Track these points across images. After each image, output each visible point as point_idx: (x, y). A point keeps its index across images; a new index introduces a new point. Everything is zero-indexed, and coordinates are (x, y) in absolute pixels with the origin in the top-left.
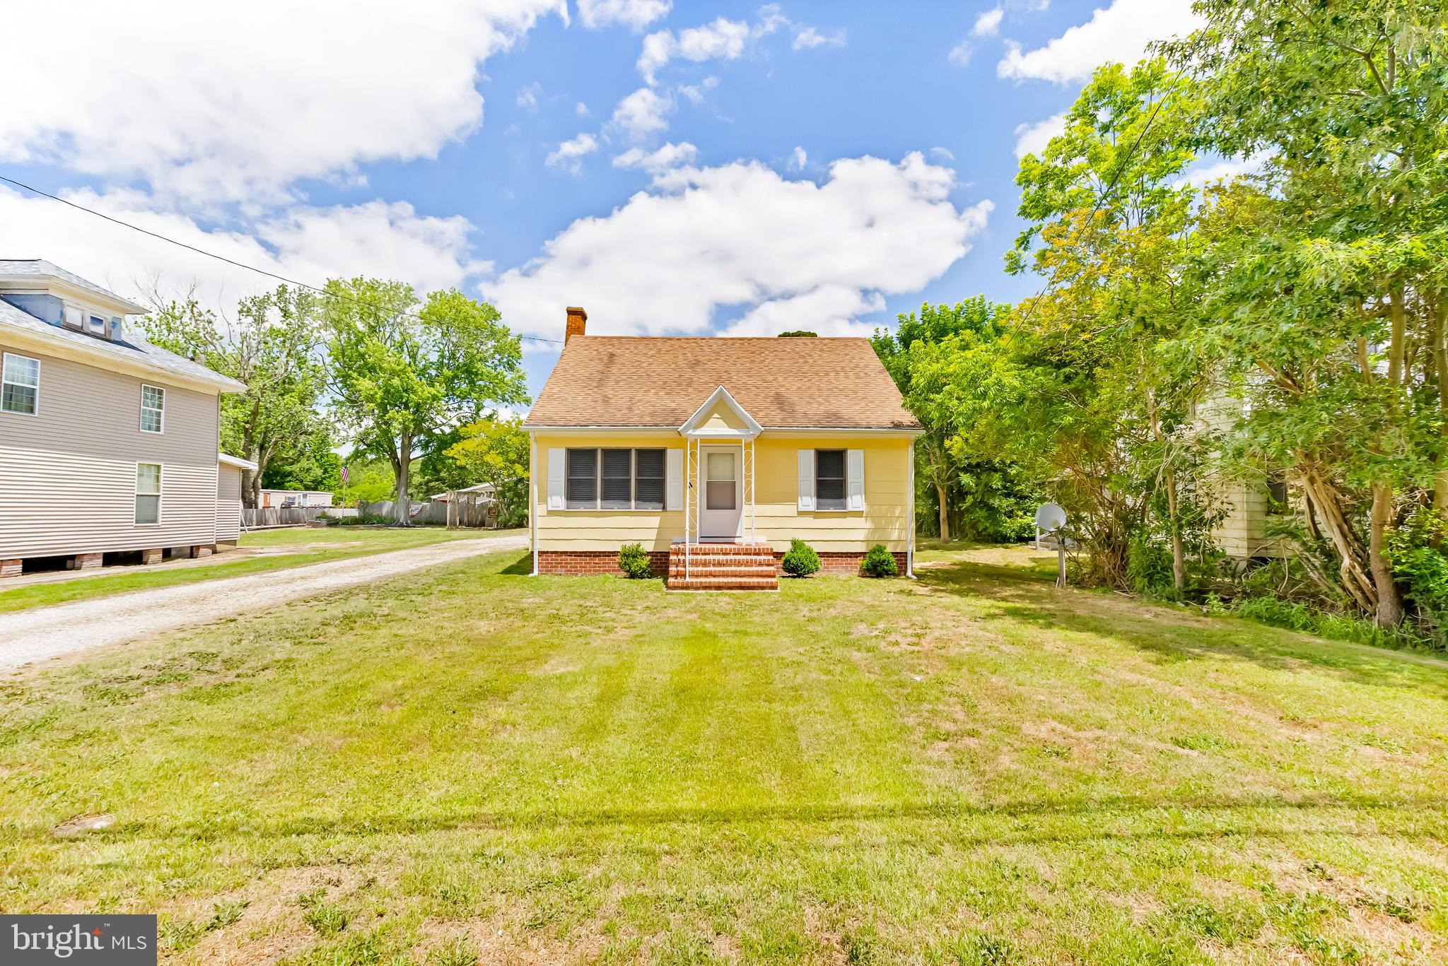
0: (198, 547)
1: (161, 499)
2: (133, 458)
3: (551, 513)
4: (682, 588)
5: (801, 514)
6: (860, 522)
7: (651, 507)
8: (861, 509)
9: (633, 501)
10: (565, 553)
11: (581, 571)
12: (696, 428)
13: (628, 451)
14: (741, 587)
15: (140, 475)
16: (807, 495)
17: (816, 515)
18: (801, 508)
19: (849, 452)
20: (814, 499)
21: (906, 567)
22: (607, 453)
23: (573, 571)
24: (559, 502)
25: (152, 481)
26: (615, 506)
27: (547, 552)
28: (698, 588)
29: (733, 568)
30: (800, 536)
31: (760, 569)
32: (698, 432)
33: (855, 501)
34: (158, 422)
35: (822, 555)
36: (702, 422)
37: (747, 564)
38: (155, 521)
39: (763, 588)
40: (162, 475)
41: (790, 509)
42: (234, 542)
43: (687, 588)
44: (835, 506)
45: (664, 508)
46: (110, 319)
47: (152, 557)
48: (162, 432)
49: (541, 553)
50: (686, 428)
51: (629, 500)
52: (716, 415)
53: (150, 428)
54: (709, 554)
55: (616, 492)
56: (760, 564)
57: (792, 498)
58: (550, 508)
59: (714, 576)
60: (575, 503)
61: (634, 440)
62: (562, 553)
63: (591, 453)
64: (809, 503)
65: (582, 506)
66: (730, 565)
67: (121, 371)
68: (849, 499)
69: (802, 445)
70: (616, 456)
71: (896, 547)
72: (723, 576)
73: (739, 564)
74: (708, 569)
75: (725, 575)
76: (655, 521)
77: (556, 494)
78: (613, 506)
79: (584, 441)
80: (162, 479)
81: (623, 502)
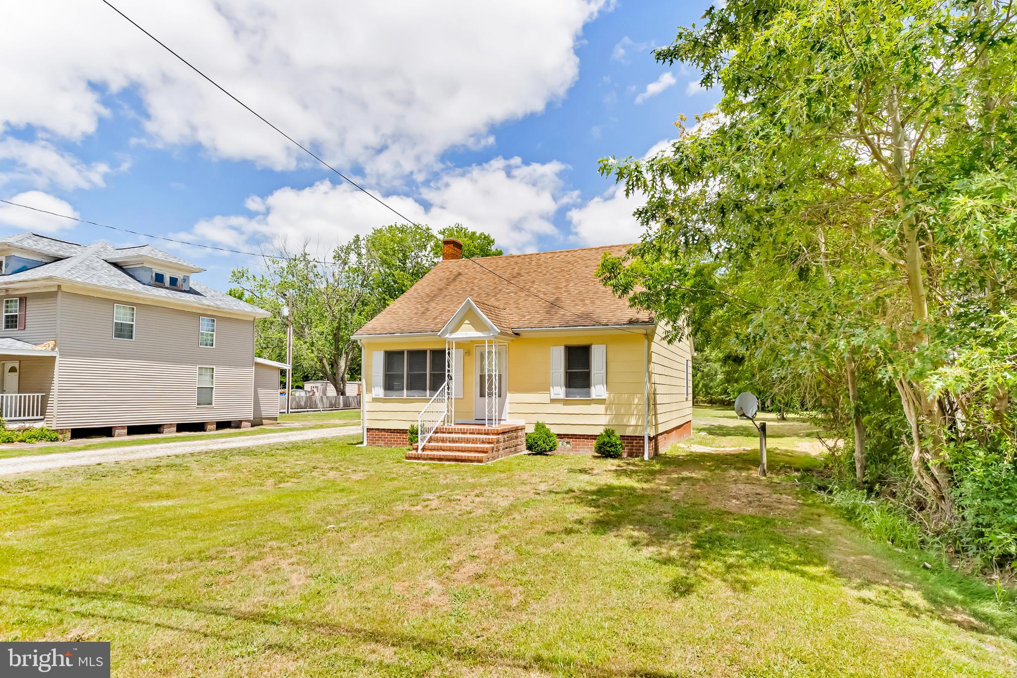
0: (241, 421)
1: (214, 390)
2: (195, 363)
3: (375, 400)
4: (415, 458)
5: (553, 401)
6: (601, 408)
8: (603, 397)
9: (428, 391)
10: (384, 430)
11: (394, 444)
12: (452, 332)
13: (425, 352)
14: (456, 460)
15: (200, 374)
16: (557, 385)
17: (565, 402)
18: (553, 397)
19: (593, 347)
20: (564, 388)
21: (644, 450)
22: (411, 353)
23: (389, 444)
24: (379, 391)
25: (208, 378)
26: (416, 394)
27: (373, 429)
28: (425, 459)
30: (542, 419)
31: (482, 446)
32: (454, 336)
33: (598, 390)
34: (212, 340)
35: (560, 436)
36: (456, 329)
37: (474, 441)
38: (211, 404)
39: (472, 461)
40: (214, 374)
41: (544, 397)
42: (276, 419)
43: (418, 458)
44: (580, 394)
46: (182, 277)
47: (209, 427)
48: (214, 347)
49: (369, 430)
50: (445, 332)
51: (425, 389)
52: (467, 322)
53: (206, 345)
54: (452, 433)
55: (416, 384)
56: (483, 442)
57: (545, 388)
58: (374, 396)
59: (444, 450)
60: (390, 393)
61: (427, 344)
62: (382, 429)
63: (400, 353)
64: (560, 391)
65: (394, 395)
66: (461, 442)
67: (186, 310)
68: (593, 388)
69: (554, 342)
70: (417, 356)
71: (635, 431)
72: (450, 450)
74: (445, 445)
75: (451, 450)
77: (377, 385)
78: (415, 394)
79: (397, 345)
80: (214, 377)
81: (422, 392)
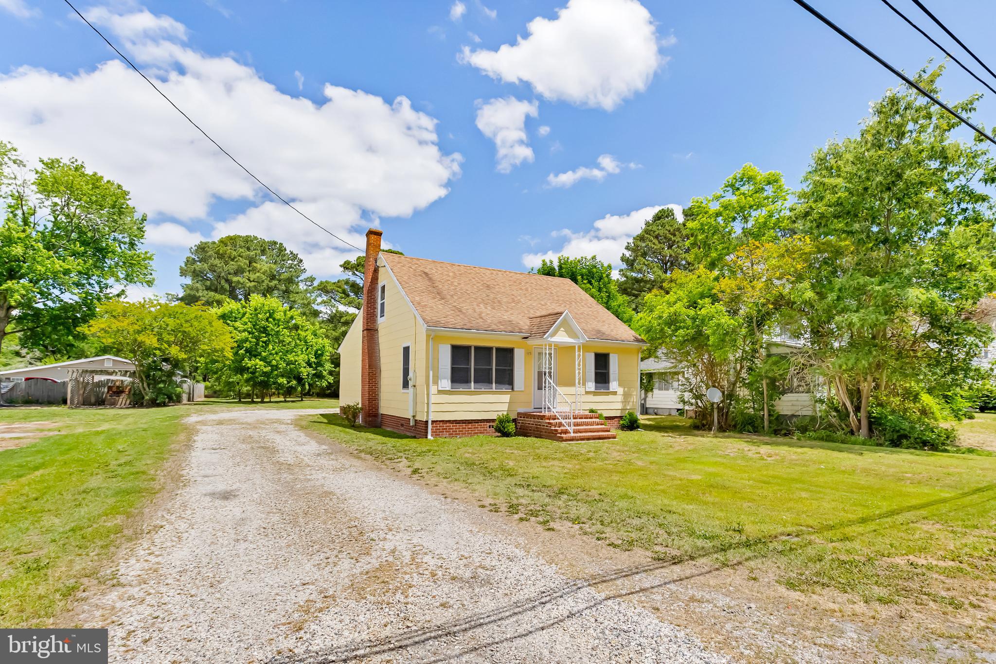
3: (440, 392)
5: (587, 393)
6: (617, 398)
7: (505, 388)
8: (617, 390)
9: (494, 384)
10: (449, 421)
11: (459, 434)
13: (491, 349)
16: (590, 382)
17: (595, 394)
18: (588, 390)
19: (611, 355)
20: (594, 384)
22: (478, 349)
24: (446, 384)
26: (483, 388)
27: (437, 421)
28: (578, 440)
29: (584, 427)
30: (594, 407)
33: (614, 385)
39: (609, 438)
41: (581, 390)
43: (573, 440)
44: (603, 388)
45: (512, 389)
49: (433, 422)
50: (548, 336)
51: (492, 383)
55: (483, 378)
56: (598, 424)
57: (583, 384)
58: (440, 389)
60: (456, 385)
61: (495, 341)
62: (447, 421)
63: (467, 348)
64: (592, 386)
65: (461, 387)
68: (611, 383)
69: (588, 350)
70: (484, 352)
71: (634, 413)
73: (587, 424)
76: (506, 398)
77: (444, 378)
78: (481, 387)
79: (464, 340)
81: (488, 385)
